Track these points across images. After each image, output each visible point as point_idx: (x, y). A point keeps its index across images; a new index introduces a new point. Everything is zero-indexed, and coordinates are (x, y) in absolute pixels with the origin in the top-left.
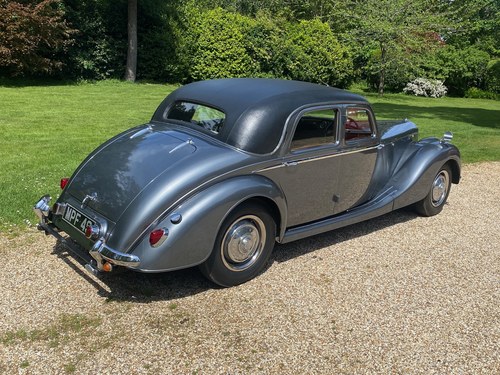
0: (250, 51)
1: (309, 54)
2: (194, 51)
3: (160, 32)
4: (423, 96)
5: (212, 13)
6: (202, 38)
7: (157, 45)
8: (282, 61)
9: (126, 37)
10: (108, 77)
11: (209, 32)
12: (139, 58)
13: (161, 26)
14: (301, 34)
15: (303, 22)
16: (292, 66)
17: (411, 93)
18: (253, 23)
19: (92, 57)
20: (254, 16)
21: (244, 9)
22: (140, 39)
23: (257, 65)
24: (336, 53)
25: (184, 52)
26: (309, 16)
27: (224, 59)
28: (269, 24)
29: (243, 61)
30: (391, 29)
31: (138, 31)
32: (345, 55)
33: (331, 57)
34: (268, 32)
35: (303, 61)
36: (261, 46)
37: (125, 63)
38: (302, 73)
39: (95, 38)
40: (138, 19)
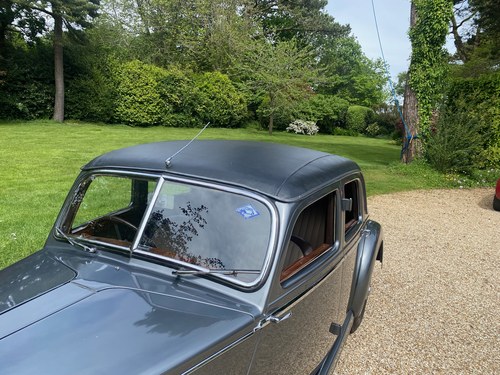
0: (163, 96)
1: (213, 99)
2: (114, 95)
3: (85, 79)
4: (301, 133)
5: (130, 64)
6: (122, 85)
7: (82, 90)
8: (191, 104)
9: (53, 82)
10: (38, 117)
11: (128, 80)
12: (66, 102)
13: (86, 73)
14: (205, 83)
15: (208, 74)
16: (199, 109)
17: (292, 131)
18: (166, 73)
19: (21, 100)
20: (166, 68)
21: (158, 61)
22: (66, 85)
23: (170, 108)
24: (234, 100)
25: (107, 97)
26: (210, 68)
27: (141, 103)
28: (180, 74)
29: (158, 104)
30: (278, 81)
31: (65, 78)
32: (241, 101)
33: (230, 103)
34: (178, 81)
35: (208, 105)
36: (172, 92)
37: (53, 105)
38: (208, 115)
39: (24, 83)
40: (64, 67)
